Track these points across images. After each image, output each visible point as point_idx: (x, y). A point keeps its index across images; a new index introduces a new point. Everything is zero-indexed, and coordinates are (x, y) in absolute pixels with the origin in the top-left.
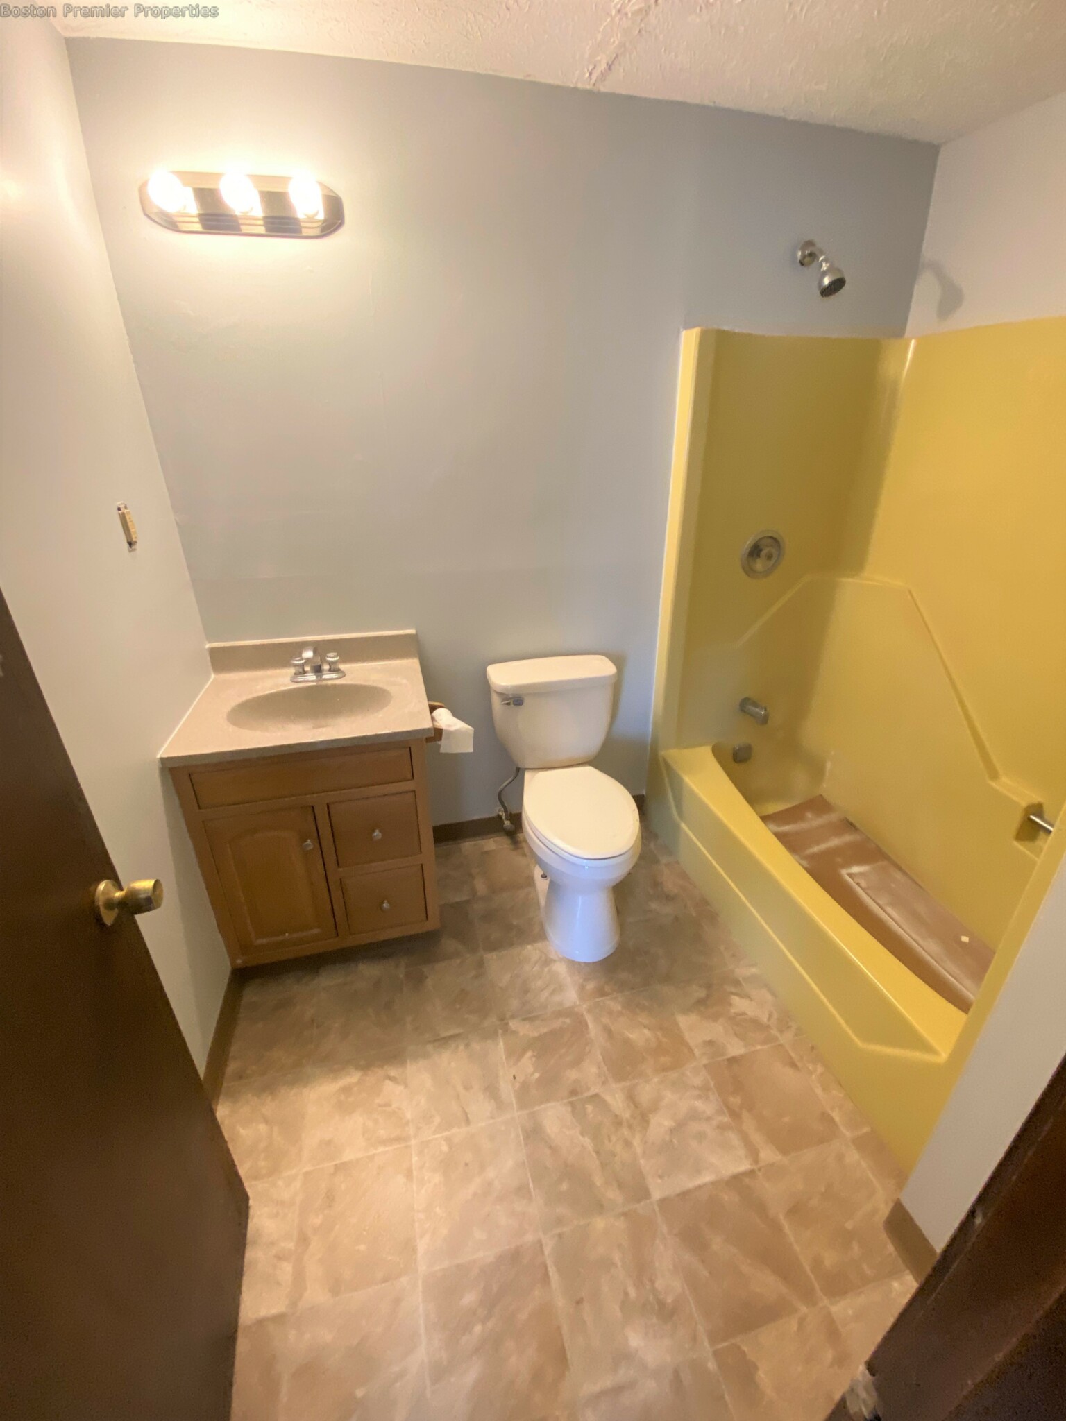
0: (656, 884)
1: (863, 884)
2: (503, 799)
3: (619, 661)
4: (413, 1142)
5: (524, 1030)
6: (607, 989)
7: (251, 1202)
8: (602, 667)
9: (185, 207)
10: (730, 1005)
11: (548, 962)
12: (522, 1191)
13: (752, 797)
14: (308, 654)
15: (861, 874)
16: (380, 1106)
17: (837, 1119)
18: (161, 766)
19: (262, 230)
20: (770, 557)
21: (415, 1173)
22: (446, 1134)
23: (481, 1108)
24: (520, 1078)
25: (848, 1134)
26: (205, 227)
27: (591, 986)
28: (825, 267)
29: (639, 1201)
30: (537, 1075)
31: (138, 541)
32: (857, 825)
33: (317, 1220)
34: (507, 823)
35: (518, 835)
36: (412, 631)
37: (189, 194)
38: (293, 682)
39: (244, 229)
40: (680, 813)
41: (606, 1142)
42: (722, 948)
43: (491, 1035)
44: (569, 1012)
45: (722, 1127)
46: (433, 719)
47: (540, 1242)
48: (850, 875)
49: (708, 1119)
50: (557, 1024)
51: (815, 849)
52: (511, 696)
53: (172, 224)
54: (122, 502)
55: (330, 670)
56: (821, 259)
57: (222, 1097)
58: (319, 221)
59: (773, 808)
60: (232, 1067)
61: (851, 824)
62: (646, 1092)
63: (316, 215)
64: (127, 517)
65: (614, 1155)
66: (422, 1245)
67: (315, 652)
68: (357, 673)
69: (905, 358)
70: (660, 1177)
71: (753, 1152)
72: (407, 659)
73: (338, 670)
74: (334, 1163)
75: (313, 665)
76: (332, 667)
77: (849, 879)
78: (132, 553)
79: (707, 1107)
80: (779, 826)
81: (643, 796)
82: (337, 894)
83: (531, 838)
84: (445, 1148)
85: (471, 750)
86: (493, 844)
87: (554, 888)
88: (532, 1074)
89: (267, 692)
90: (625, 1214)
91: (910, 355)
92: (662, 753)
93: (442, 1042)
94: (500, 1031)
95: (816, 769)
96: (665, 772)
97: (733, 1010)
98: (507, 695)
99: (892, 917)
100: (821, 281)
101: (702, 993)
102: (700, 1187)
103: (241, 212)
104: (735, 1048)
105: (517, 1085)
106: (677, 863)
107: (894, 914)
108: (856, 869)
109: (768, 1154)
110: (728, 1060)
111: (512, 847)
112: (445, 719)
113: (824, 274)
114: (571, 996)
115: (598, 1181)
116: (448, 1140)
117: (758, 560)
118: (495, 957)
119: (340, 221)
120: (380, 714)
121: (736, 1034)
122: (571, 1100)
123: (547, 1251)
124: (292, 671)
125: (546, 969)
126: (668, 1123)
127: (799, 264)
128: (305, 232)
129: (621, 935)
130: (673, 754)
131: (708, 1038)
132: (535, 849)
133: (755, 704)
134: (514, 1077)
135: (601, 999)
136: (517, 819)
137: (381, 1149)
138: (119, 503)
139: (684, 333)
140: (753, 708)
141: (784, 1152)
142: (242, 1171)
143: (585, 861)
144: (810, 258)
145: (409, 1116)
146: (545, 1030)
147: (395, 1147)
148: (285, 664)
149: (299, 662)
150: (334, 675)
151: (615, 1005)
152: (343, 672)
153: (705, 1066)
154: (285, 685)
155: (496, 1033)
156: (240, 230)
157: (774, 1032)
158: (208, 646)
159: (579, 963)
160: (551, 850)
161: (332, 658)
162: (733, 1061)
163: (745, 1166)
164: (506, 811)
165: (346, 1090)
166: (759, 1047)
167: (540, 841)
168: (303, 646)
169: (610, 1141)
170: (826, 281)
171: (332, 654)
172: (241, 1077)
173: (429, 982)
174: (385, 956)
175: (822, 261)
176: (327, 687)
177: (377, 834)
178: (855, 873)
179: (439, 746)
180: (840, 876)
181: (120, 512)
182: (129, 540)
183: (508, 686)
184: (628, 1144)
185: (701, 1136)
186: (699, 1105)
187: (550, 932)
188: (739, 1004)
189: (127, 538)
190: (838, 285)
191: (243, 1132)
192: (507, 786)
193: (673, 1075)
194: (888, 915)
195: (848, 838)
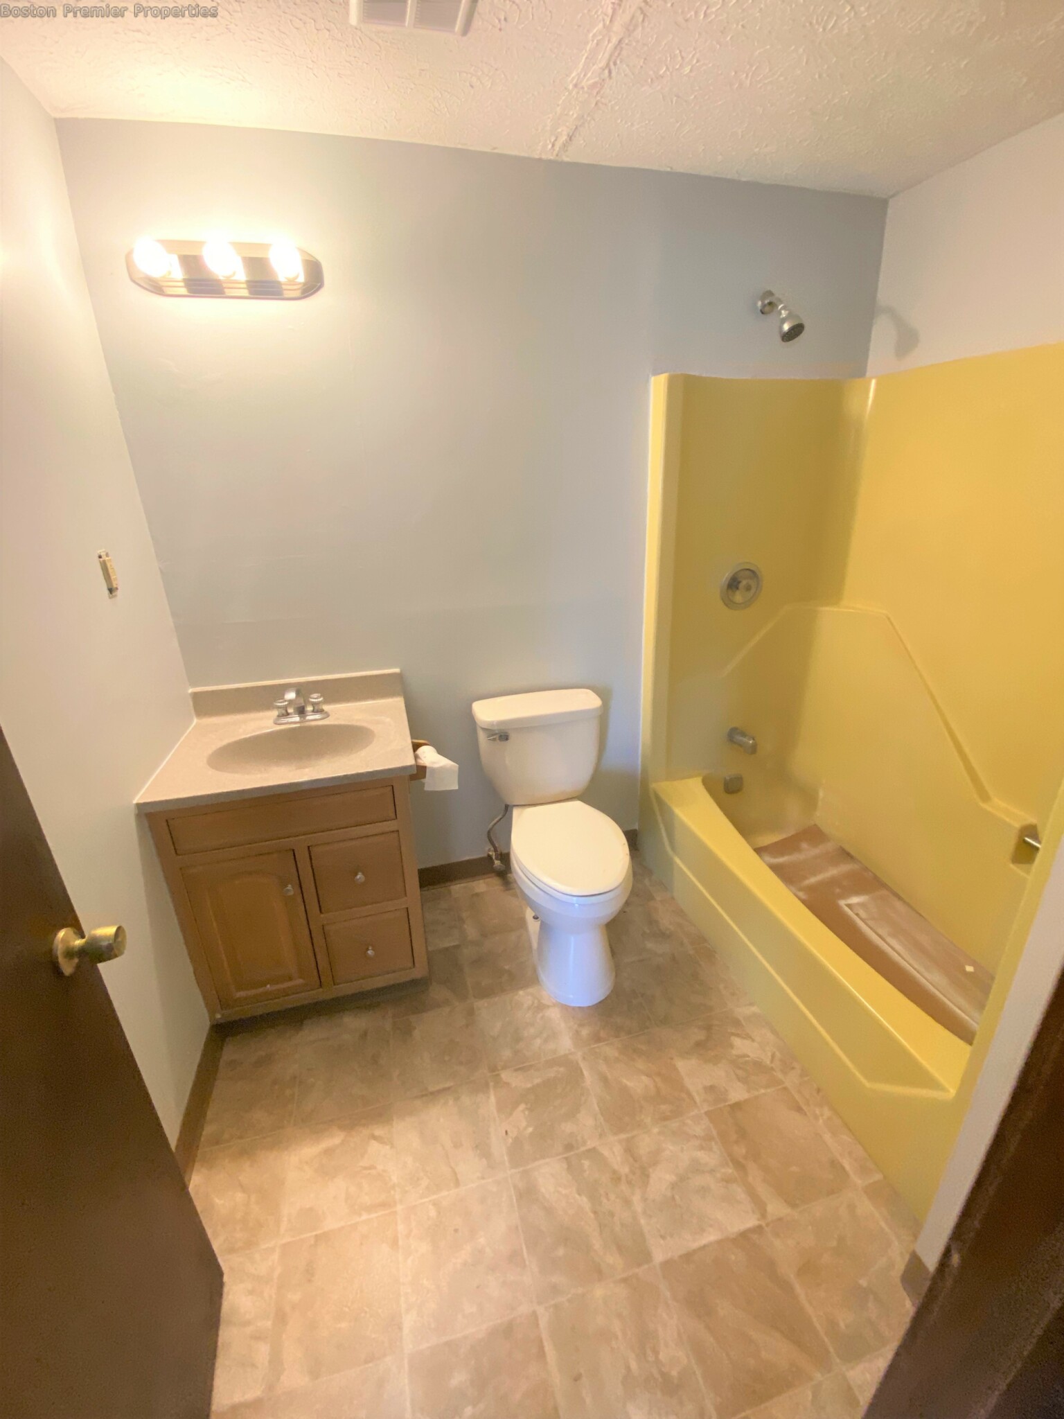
0: (651, 922)
1: (863, 914)
2: (493, 839)
3: (604, 694)
4: (399, 1208)
5: (515, 1080)
6: (602, 1034)
7: (225, 1278)
8: (587, 701)
9: (170, 273)
10: (732, 1046)
11: (540, 1007)
12: (514, 1258)
13: (745, 828)
14: (291, 695)
15: (861, 905)
16: (366, 1168)
17: (847, 1167)
18: (137, 812)
19: (245, 293)
20: (748, 588)
21: (400, 1243)
22: (434, 1197)
23: (469, 1167)
24: (513, 1133)
25: (859, 1181)
26: (190, 291)
27: (585, 1032)
28: (784, 314)
29: (639, 1265)
30: (530, 1130)
31: (119, 588)
32: (852, 853)
33: (294, 1297)
34: (497, 863)
35: (509, 875)
36: (397, 670)
37: (175, 260)
38: (276, 724)
39: (228, 292)
40: (673, 848)
41: (605, 1201)
42: (721, 986)
43: (483, 1088)
44: (564, 1061)
45: (727, 1180)
46: (416, 757)
47: (534, 1313)
48: (849, 906)
49: (712, 1171)
50: (551, 1073)
51: (813, 880)
52: (497, 732)
53: (157, 288)
54: (104, 550)
55: (313, 711)
56: (780, 307)
57: (197, 1165)
58: (300, 284)
59: (768, 839)
60: (209, 1130)
61: (848, 854)
62: (645, 1144)
63: (297, 277)
64: (108, 565)
65: (612, 1214)
66: (409, 1321)
67: (298, 693)
68: (341, 713)
69: (867, 397)
70: (663, 1237)
71: (760, 1206)
72: (392, 698)
73: (321, 711)
74: (314, 1233)
75: (296, 706)
76: (316, 708)
77: (846, 909)
78: (113, 599)
79: (710, 1158)
80: (775, 857)
81: (636, 830)
82: (319, 940)
83: (520, 878)
84: (433, 1213)
85: (455, 787)
86: (481, 886)
87: (545, 928)
88: (525, 1128)
89: (248, 736)
90: (625, 1280)
91: (871, 394)
92: (653, 786)
93: (431, 1096)
94: (492, 1084)
95: (809, 799)
96: (656, 808)
97: (734, 1052)
98: (494, 730)
99: (895, 949)
100: (781, 328)
101: (700, 1035)
102: (704, 1247)
103: (224, 277)
104: (738, 1093)
105: (510, 1140)
106: (673, 898)
107: (898, 947)
108: (855, 900)
109: (776, 1208)
110: (730, 1106)
111: (502, 888)
112: (429, 756)
113: (783, 321)
114: (565, 1044)
115: (597, 1244)
116: (435, 1204)
117: (738, 593)
118: (486, 1005)
119: (319, 284)
120: (363, 753)
121: (739, 1079)
122: (565, 1156)
123: (543, 1322)
124: (275, 713)
125: (540, 1015)
126: (670, 1178)
127: (760, 313)
128: (287, 294)
129: (616, 976)
130: (665, 788)
131: (709, 1084)
132: (526, 891)
133: (743, 734)
134: (506, 1132)
135: (596, 1046)
136: (505, 858)
137: (365, 1217)
138: (102, 552)
139: (653, 379)
140: (741, 738)
141: (793, 1205)
142: (216, 1245)
143: (575, 898)
144: (769, 307)
145: (395, 1179)
146: (537, 1081)
147: (381, 1213)
148: (269, 707)
149: (282, 704)
150: (317, 716)
151: (610, 1050)
152: (326, 713)
153: (706, 1113)
154: (268, 728)
155: (487, 1085)
156: (224, 293)
157: (780, 1075)
158: (191, 690)
159: (574, 1008)
160: (539, 888)
161: (315, 698)
162: (737, 1106)
163: (751, 1222)
164: (496, 850)
165: (328, 1152)
166: (763, 1091)
167: (529, 879)
168: (286, 687)
169: (608, 1200)
170: (786, 327)
171: (315, 695)
172: (217, 1143)
173: (416, 1033)
174: (369, 1007)
175: (781, 309)
176: (310, 728)
177: (360, 876)
178: (854, 904)
179: (424, 784)
180: (838, 907)
181: (101, 559)
182: (110, 587)
183: (494, 721)
184: (627, 1202)
185: (704, 1191)
186: (702, 1156)
187: (543, 977)
188: (740, 1046)
189: (108, 585)
190: (796, 331)
191: (218, 1201)
192: (495, 824)
193: (674, 1124)
194: (889, 945)
195: (845, 868)
